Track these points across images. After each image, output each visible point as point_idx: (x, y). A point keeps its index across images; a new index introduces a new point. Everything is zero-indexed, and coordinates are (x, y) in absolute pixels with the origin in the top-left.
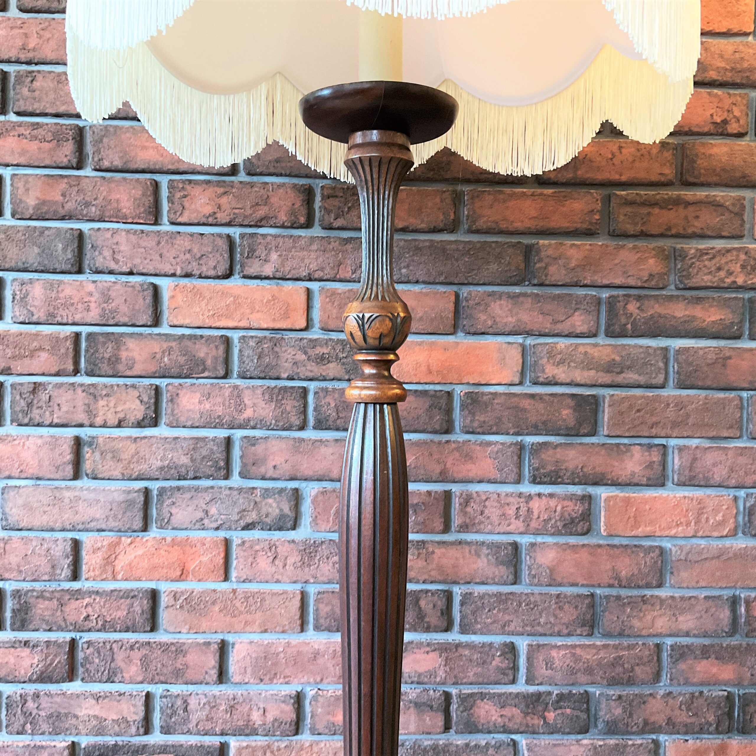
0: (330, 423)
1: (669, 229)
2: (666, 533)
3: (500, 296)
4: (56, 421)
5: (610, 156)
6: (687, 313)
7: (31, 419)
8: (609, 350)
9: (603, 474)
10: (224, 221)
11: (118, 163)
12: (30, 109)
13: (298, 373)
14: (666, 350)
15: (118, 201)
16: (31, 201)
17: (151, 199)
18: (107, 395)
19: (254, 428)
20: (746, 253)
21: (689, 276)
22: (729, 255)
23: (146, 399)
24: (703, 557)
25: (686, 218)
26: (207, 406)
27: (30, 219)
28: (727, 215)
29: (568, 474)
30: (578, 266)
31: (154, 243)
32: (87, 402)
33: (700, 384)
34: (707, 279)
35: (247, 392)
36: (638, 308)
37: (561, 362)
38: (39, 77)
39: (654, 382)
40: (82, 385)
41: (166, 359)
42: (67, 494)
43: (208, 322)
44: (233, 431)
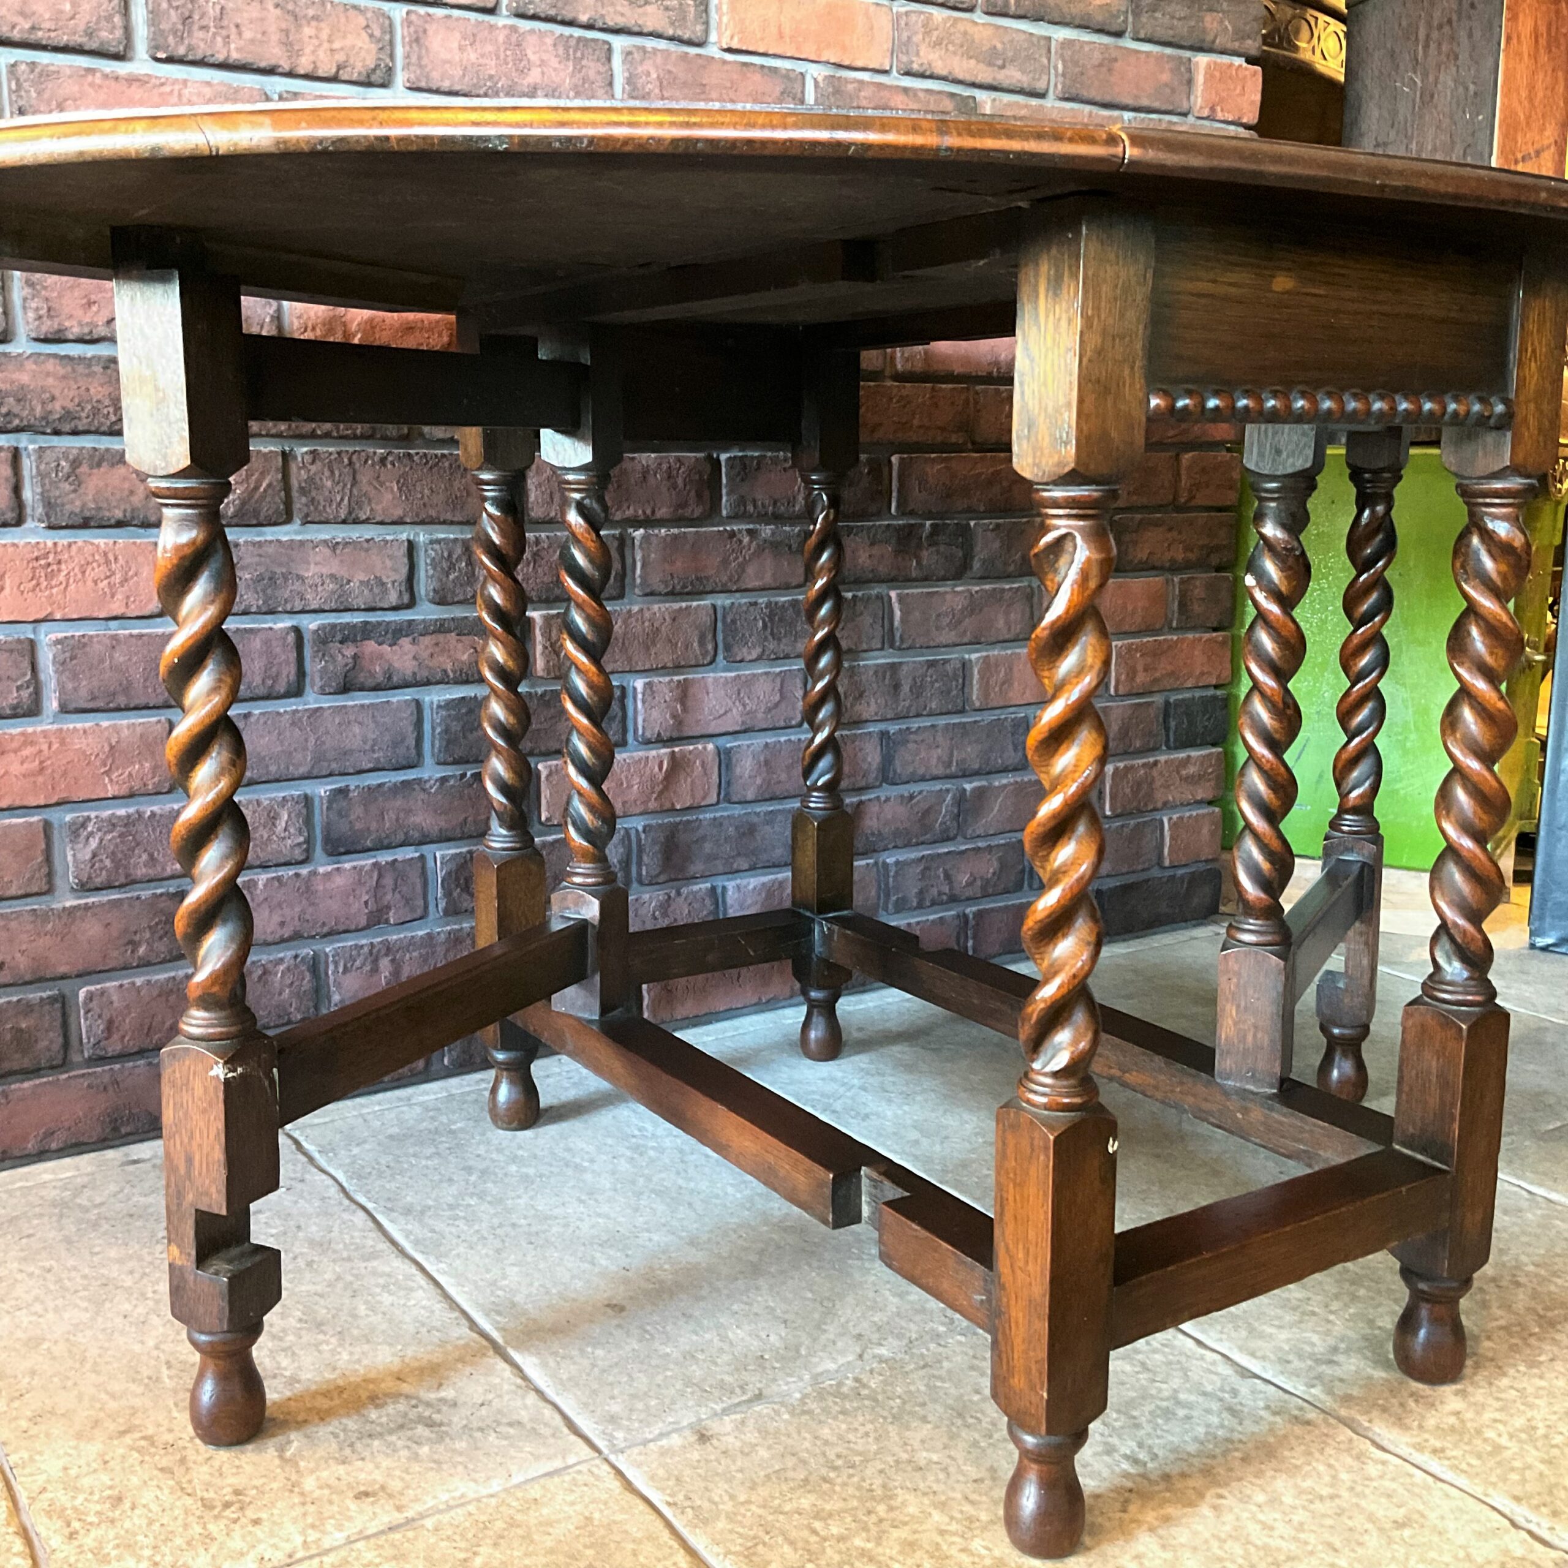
4: (235, 56)
7: (190, 49)
8: (989, 32)
13: (603, 16)
14: (1048, 41)
18: (316, 18)
23: (377, 33)
26: (473, 57)
32: (284, 26)
33: (1085, 94)
35: (532, 40)
39: (1034, 87)
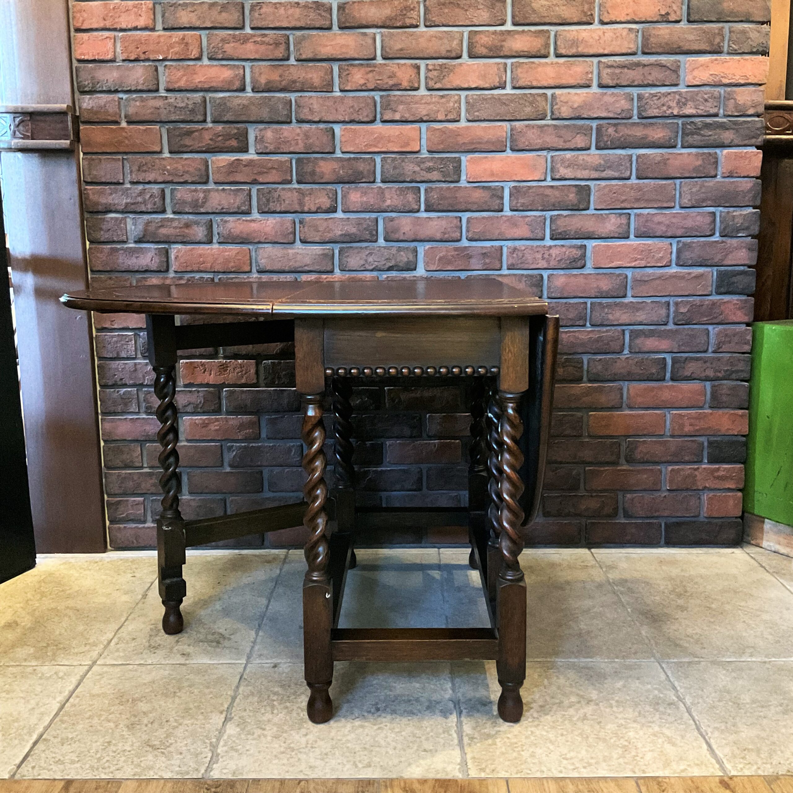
0: (435, 207)
1: (633, 81)
2: (629, 265)
3: (533, 127)
4: (283, 209)
5: (598, 38)
6: (644, 133)
7: (269, 209)
8: (597, 157)
9: (593, 232)
10: (371, 88)
11: (310, 56)
12: (260, 26)
13: (415, 178)
14: (631, 156)
15: (311, 78)
16: (263, 80)
17: (330, 77)
18: (310, 194)
19: (391, 211)
20: (680, 95)
21: (645, 110)
22: (669, 96)
23: (331, 196)
24: (651, 278)
25: (643, 74)
26: (365, 199)
27: (262, 91)
28: (668, 72)
29: (572, 233)
30: (579, 107)
31: (332, 103)
32: (299, 198)
33: (651, 176)
34: (656, 112)
36: (616, 131)
37: (569, 166)
38: (264, 6)
39: (623, 176)
40: (295, 189)
41: (341, 172)
42: (290, 251)
43: (364, 150)
44: (379, 214)
